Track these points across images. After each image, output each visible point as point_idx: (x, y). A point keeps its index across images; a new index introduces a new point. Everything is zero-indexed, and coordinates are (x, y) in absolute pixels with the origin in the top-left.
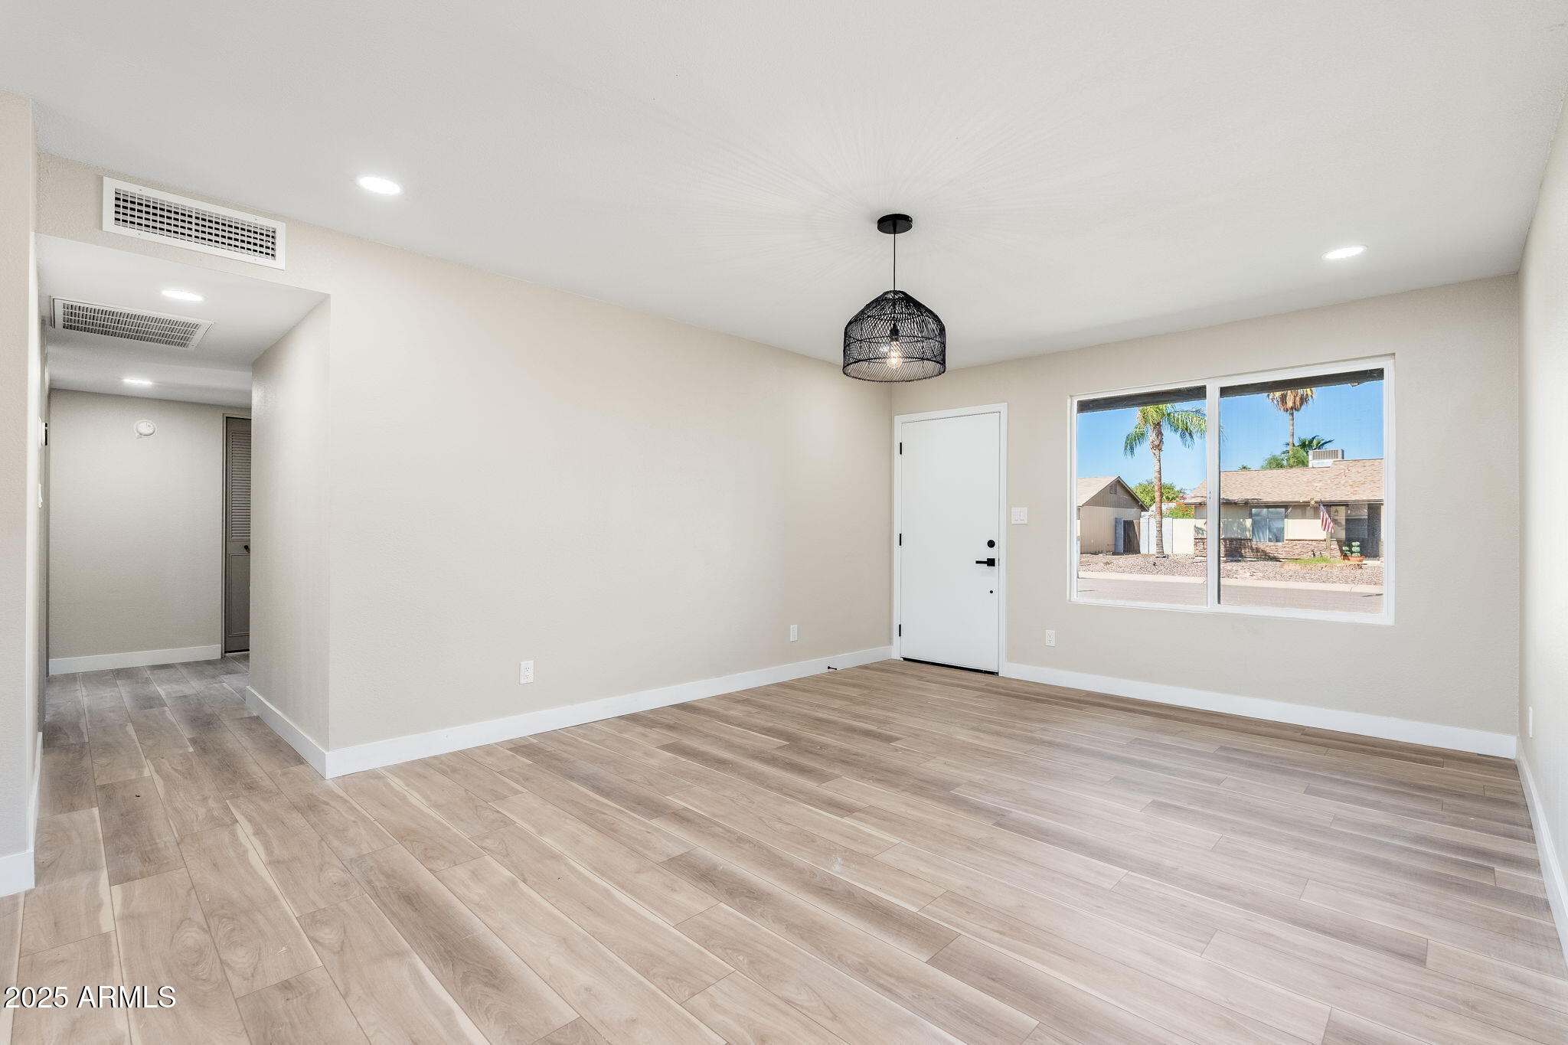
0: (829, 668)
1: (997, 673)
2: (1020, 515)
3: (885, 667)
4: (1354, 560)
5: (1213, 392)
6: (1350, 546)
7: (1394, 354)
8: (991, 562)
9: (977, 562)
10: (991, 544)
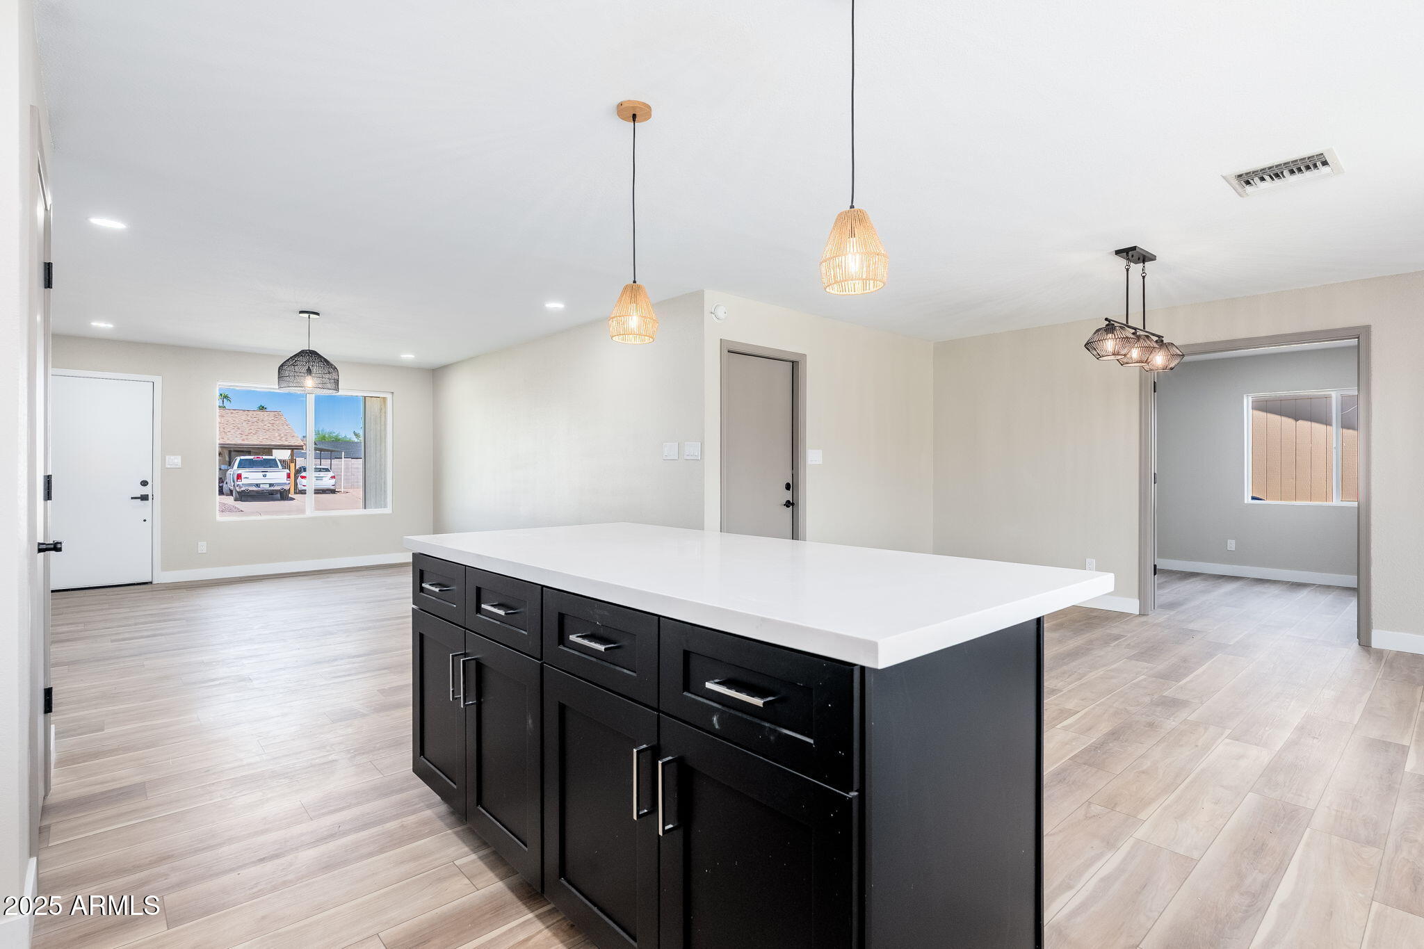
1: (151, 583)
2: (175, 461)
8: (144, 498)
9: (132, 498)
10: (144, 483)
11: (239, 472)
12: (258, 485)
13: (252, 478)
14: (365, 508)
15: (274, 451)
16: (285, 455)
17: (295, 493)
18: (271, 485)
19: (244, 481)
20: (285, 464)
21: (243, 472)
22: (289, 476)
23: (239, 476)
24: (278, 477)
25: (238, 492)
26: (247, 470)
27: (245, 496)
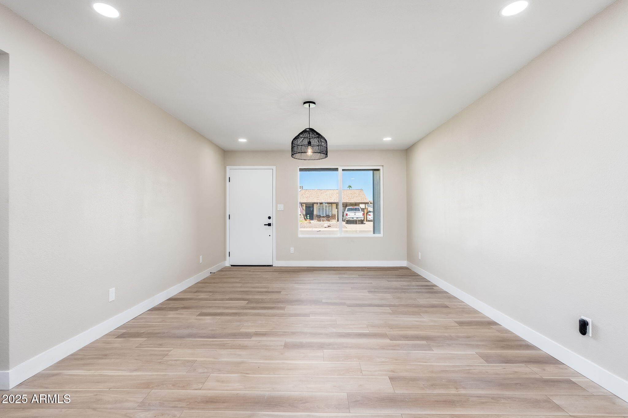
0: (211, 273)
1: (272, 265)
2: (281, 207)
3: (224, 270)
4: (308, 221)
5: (340, 169)
6: (307, 217)
7: (383, 166)
8: (269, 225)
9: (265, 225)
10: (269, 218)
11: (347, 213)
12: (353, 218)
13: (351, 215)
14: (374, 233)
15: (360, 205)
16: (362, 206)
17: (366, 221)
18: (357, 218)
19: (348, 216)
20: (363, 210)
21: (348, 213)
22: (364, 214)
23: (347, 215)
24: (359, 215)
25: (347, 221)
26: (350, 212)
27: (349, 222)
